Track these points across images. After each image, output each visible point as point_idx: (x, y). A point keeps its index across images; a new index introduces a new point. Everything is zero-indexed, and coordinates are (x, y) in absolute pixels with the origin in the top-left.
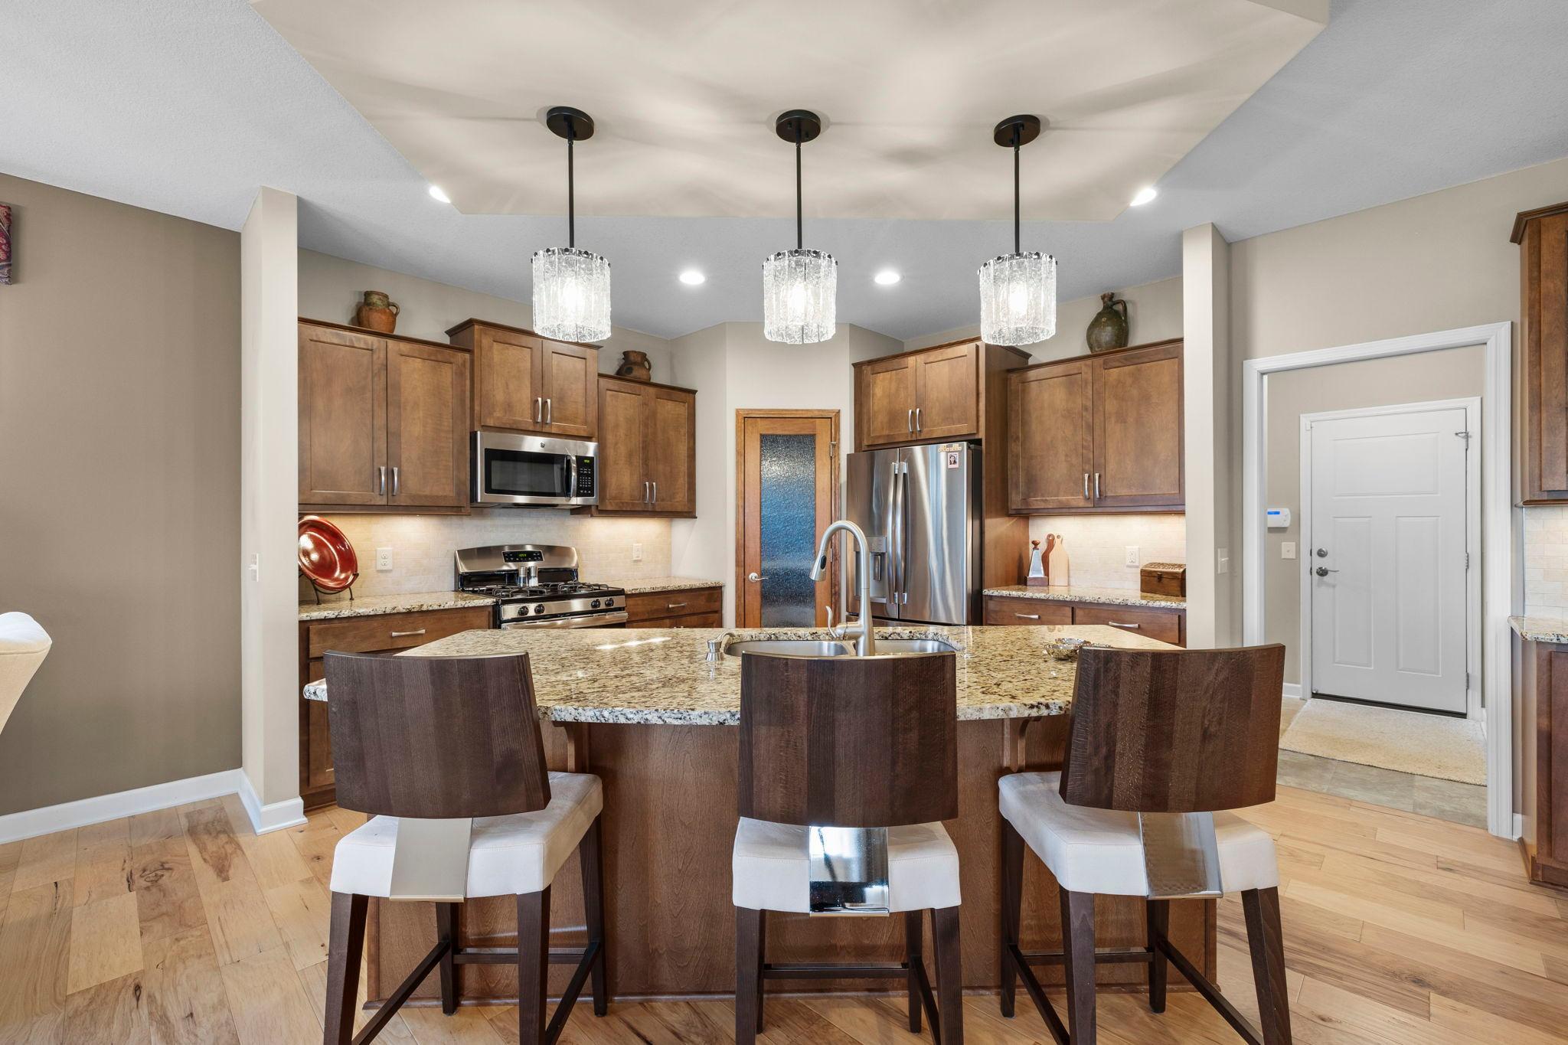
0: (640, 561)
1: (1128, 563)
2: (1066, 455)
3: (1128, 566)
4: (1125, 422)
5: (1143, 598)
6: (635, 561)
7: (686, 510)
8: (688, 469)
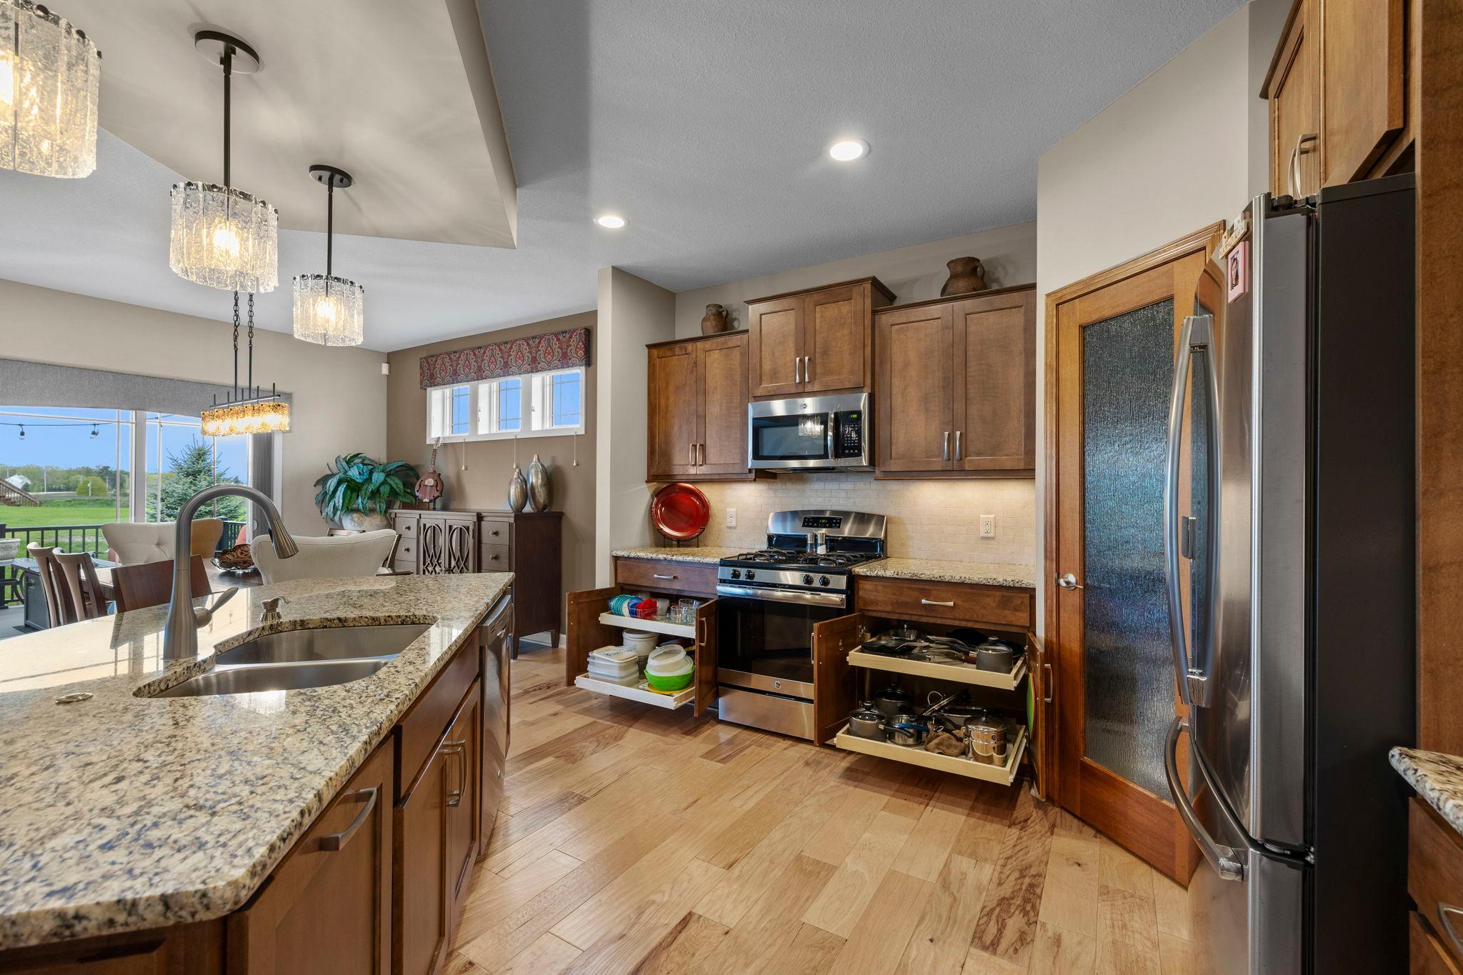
0: (992, 538)
6: (983, 538)
7: (1022, 466)
8: (1025, 405)
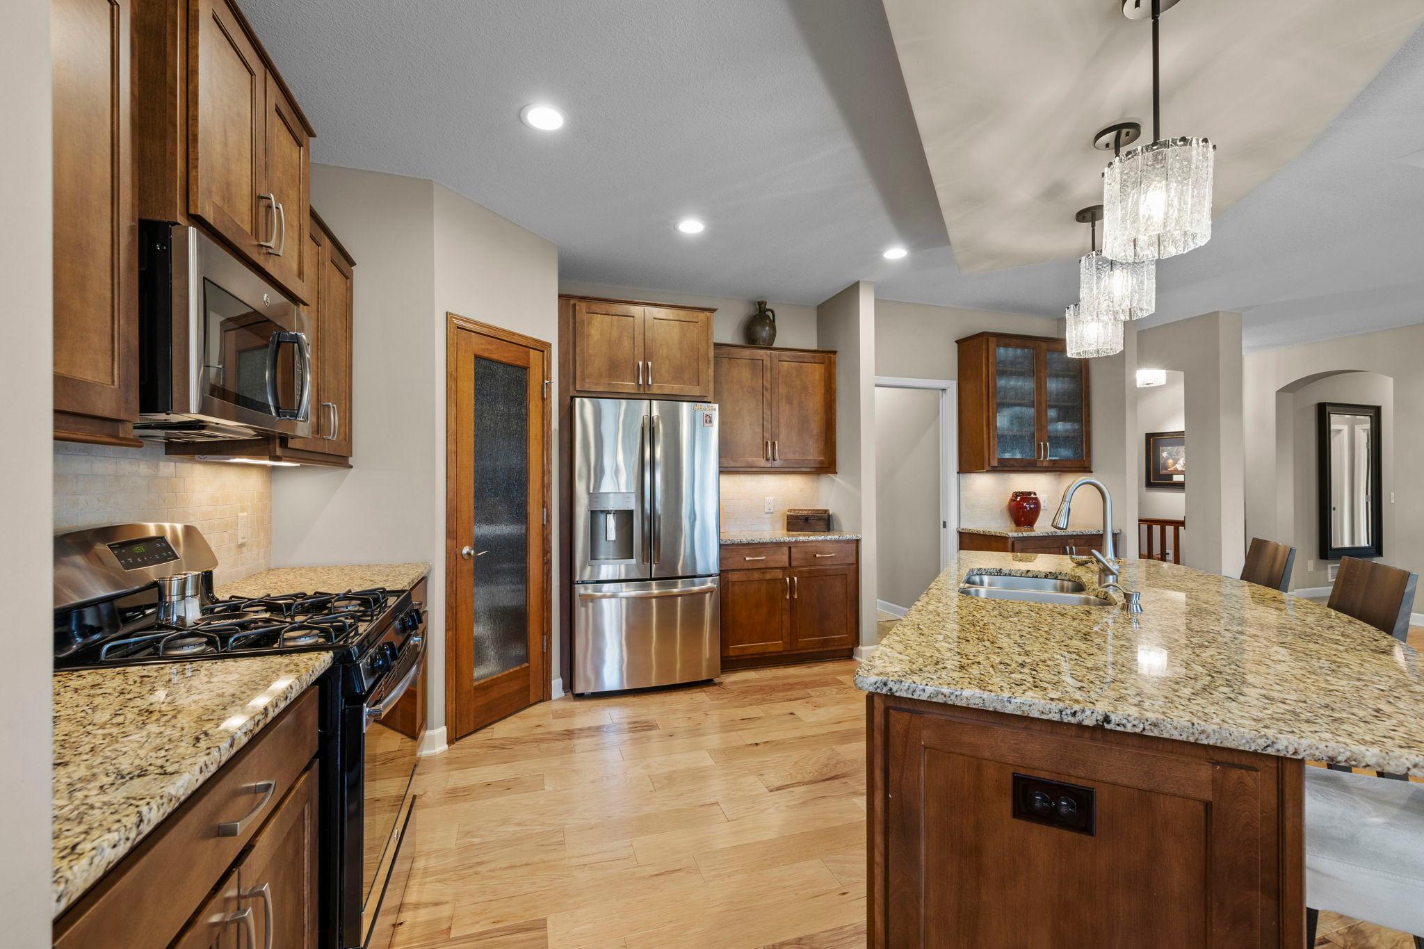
0: (244, 545)
1: (767, 511)
2: (751, 424)
3: (767, 513)
4: (792, 404)
5: (788, 536)
6: (240, 546)
